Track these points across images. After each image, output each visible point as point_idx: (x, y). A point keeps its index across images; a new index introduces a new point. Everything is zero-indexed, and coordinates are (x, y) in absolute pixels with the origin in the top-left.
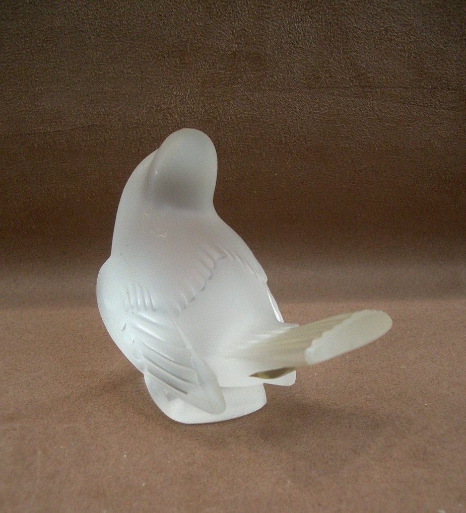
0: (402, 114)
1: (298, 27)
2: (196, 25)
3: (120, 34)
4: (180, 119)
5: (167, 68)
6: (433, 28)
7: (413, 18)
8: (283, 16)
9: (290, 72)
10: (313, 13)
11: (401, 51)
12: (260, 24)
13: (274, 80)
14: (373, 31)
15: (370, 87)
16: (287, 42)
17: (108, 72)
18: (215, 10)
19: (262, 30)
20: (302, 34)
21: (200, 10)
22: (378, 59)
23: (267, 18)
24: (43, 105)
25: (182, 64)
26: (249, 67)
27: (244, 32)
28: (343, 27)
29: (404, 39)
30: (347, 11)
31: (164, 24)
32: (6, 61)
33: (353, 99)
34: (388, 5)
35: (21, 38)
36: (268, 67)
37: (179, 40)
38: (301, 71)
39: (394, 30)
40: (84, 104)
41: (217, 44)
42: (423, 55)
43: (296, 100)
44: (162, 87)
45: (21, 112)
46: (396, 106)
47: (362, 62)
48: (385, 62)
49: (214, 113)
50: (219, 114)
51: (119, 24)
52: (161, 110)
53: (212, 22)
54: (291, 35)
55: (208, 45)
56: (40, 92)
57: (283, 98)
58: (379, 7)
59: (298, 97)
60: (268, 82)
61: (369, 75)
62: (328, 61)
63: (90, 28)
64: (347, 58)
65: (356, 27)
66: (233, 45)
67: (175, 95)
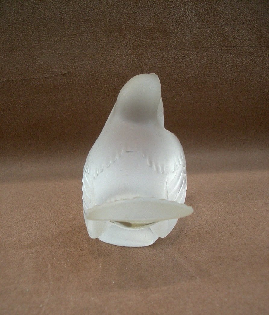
0: (250, 62)
1: (189, 12)
2: (129, 13)
3: (84, 19)
4: (120, 68)
5: (112, 38)
7: (256, 5)
8: (180, 6)
9: (184, 39)
10: (197, 4)
11: (249, 25)
12: (166, 12)
13: (175, 44)
14: (232, 14)
15: (231, 46)
16: (182, 22)
17: (77, 42)
18: (140, 4)
19: (168, 15)
20: (191, 16)
21: (131, 4)
22: (235, 30)
23: (170, 8)
24: (39, 62)
25: (121, 36)
26: (160, 37)
27: (156, 16)
28: (215, 12)
29: (250, 18)
30: (217, 2)
31: (110, 13)
32: (17, 37)
33: (221, 54)
35: (26, 23)
36: (171, 36)
37: (119, 22)
38: (190, 38)
39: (245, 13)
40: (63, 61)
41: (141, 24)
42: (262, 27)
43: (187, 55)
44: (109, 50)
45: (26, 66)
46: (246, 57)
47: (226, 32)
49: (139, 64)
50: (143, 65)
51: (83, 13)
52: (108, 63)
53: (138, 11)
54: (184, 17)
55: (136, 24)
56: (37, 54)
57: (180, 54)
59: (188, 53)
60: (171, 45)
61: (230, 40)
62: (206, 32)
63: (67, 16)
64: (217, 30)
65: (222, 12)
66: (151, 24)
67: (116, 54)
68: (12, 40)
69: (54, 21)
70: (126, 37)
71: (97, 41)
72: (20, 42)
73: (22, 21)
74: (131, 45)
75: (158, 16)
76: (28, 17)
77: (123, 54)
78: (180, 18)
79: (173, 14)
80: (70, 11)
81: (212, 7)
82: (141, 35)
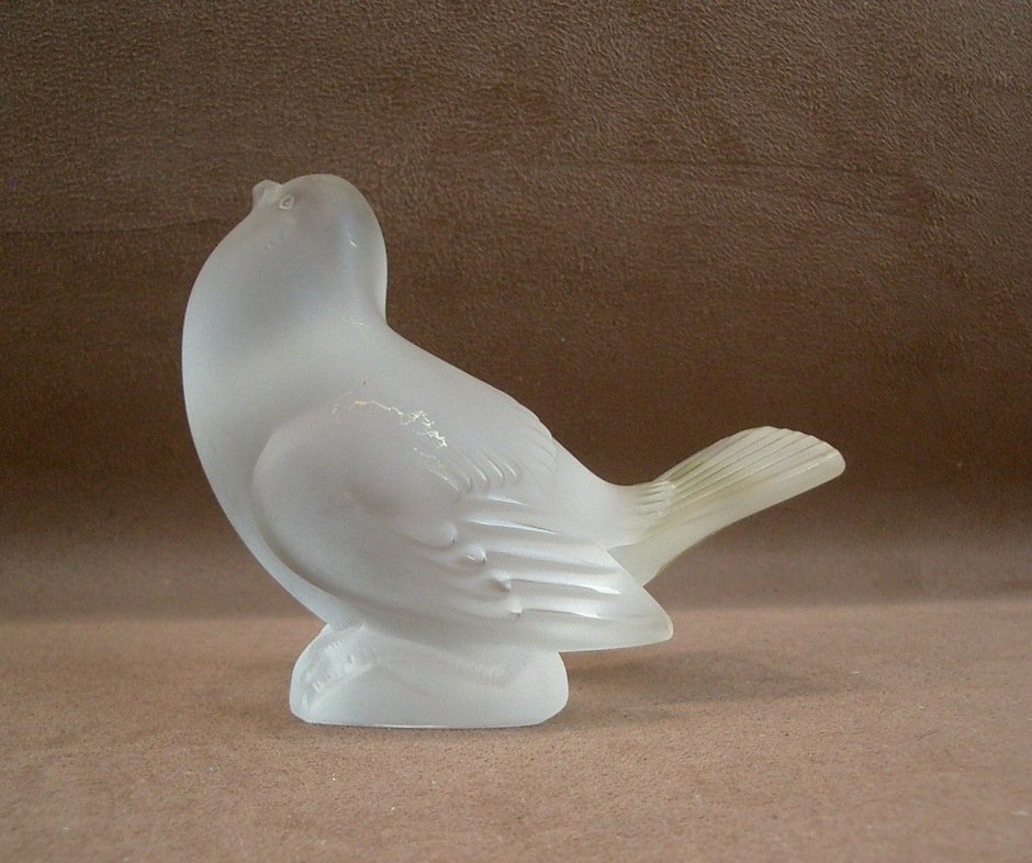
0: (806, 218)
1: (617, 45)
2: (429, 32)
3: (285, 40)
5: (367, 111)
6: (857, 61)
7: (819, 41)
8: (590, 25)
9: (601, 129)
10: (644, 22)
11: (802, 97)
12: (548, 37)
13: (570, 145)
14: (750, 60)
15: (746, 163)
16: (595, 73)
17: (254, 115)
18: (466, 6)
19: (552, 47)
20: (624, 58)
22: (760, 112)
23: (559, 25)
24: (118, 176)
25: (399, 104)
26: (523, 116)
27: (517, 48)
28: (697, 50)
29: (805, 77)
30: (704, 21)
31: (369, 26)
32: (54, 83)
33: (716, 186)
34: (776, 15)
36: (559, 118)
37: (395, 59)
38: (619, 127)
39: (787, 61)
40: (197, 177)
41: (466, 70)
42: (841, 109)
43: (609, 185)
44: (356, 149)
45: (68, 185)
46: (794, 204)
47: (731, 115)
48: (774, 118)
49: (451, 205)
50: (462, 208)
51: (283, 22)
53: (459, 28)
54: (603, 60)
55: (448, 70)
56: (113, 148)
57: (585, 180)
58: (760, 18)
59: (612, 178)
60: (558, 148)
61: (744, 141)
62: (670, 111)
63: (228, 27)
64: (705, 108)
65: (720, 52)
66: (497, 73)
67: (378, 166)
68: (37, 90)
69: (184, 40)
70: (415, 109)
71: (319, 117)
72: (61, 99)
73: (80, 29)
74: (429, 139)
75: (521, 48)
76: (102, 20)
77: (399, 166)
78: (588, 61)
79: (566, 47)
80: (241, 10)
81: (688, 35)
82: (463, 106)
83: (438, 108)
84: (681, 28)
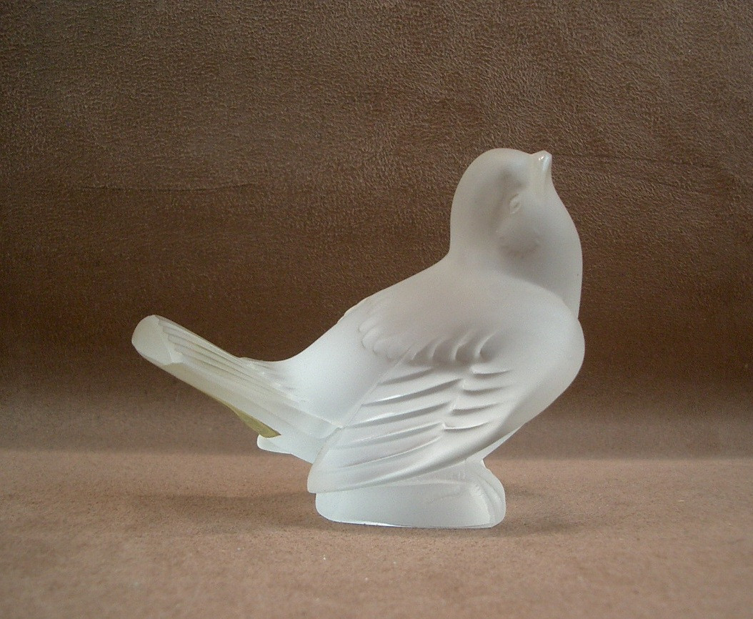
0: (646, 194)
1: (524, 75)
2: (399, 63)
3: (302, 66)
4: (366, 184)
5: (356, 114)
6: (683, 89)
7: (658, 75)
8: (506, 61)
9: (511, 130)
10: (542, 60)
11: (646, 113)
12: (478, 68)
14: (612, 87)
15: (607, 157)
16: (509, 93)
17: (280, 114)
18: (423, 46)
19: (480, 75)
20: (528, 84)
21: (406, 44)
22: (618, 122)
23: (485, 61)
24: (188, 153)
25: (377, 110)
26: (460, 121)
28: (577, 79)
29: (648, 99)
30: (582, 60)
31: (359, 58)
32: (149, 90)
33: (587, 171)
34: (630, 58)
35: (175, 62)
36: (484, 123)
37: (376, 80)
38: (524, 130)
39: (637, 88)
40: (241, 155)
41: (423, 89)
42: (672, 121)
44: (347, 140)
45: (156, 158)
46: (639, 184)
47: (599, 124)
48: (627, 126)
49: (410, 179)
50: (417, 181)
51: (302, 54)
52: (342, 170)
53: (419, 60)
54: (513, 84)
55: (412, 89)
56: (186, 134)
58: (620, 59)
60: (482, 143)
61: (607, 141)
62: (558, 120)
63: (266, 57)
64: (582, 118)
65: (593, 81)
66: (443, 92)
67: (362, 152)
69: (236, 64)
70: (388, 114)
71: (324, 118)
72: (153, 101)
73: (168, 55)
74: (397, 135)
75: (459, 74)
76: (182, 49)
77: (376, 152)
78: (504, 85)
79: (490, 76)
80: (274, 45)
81: (571, 69)
82: (420, 113)
83: (404, 114)
84: (567, 64)
